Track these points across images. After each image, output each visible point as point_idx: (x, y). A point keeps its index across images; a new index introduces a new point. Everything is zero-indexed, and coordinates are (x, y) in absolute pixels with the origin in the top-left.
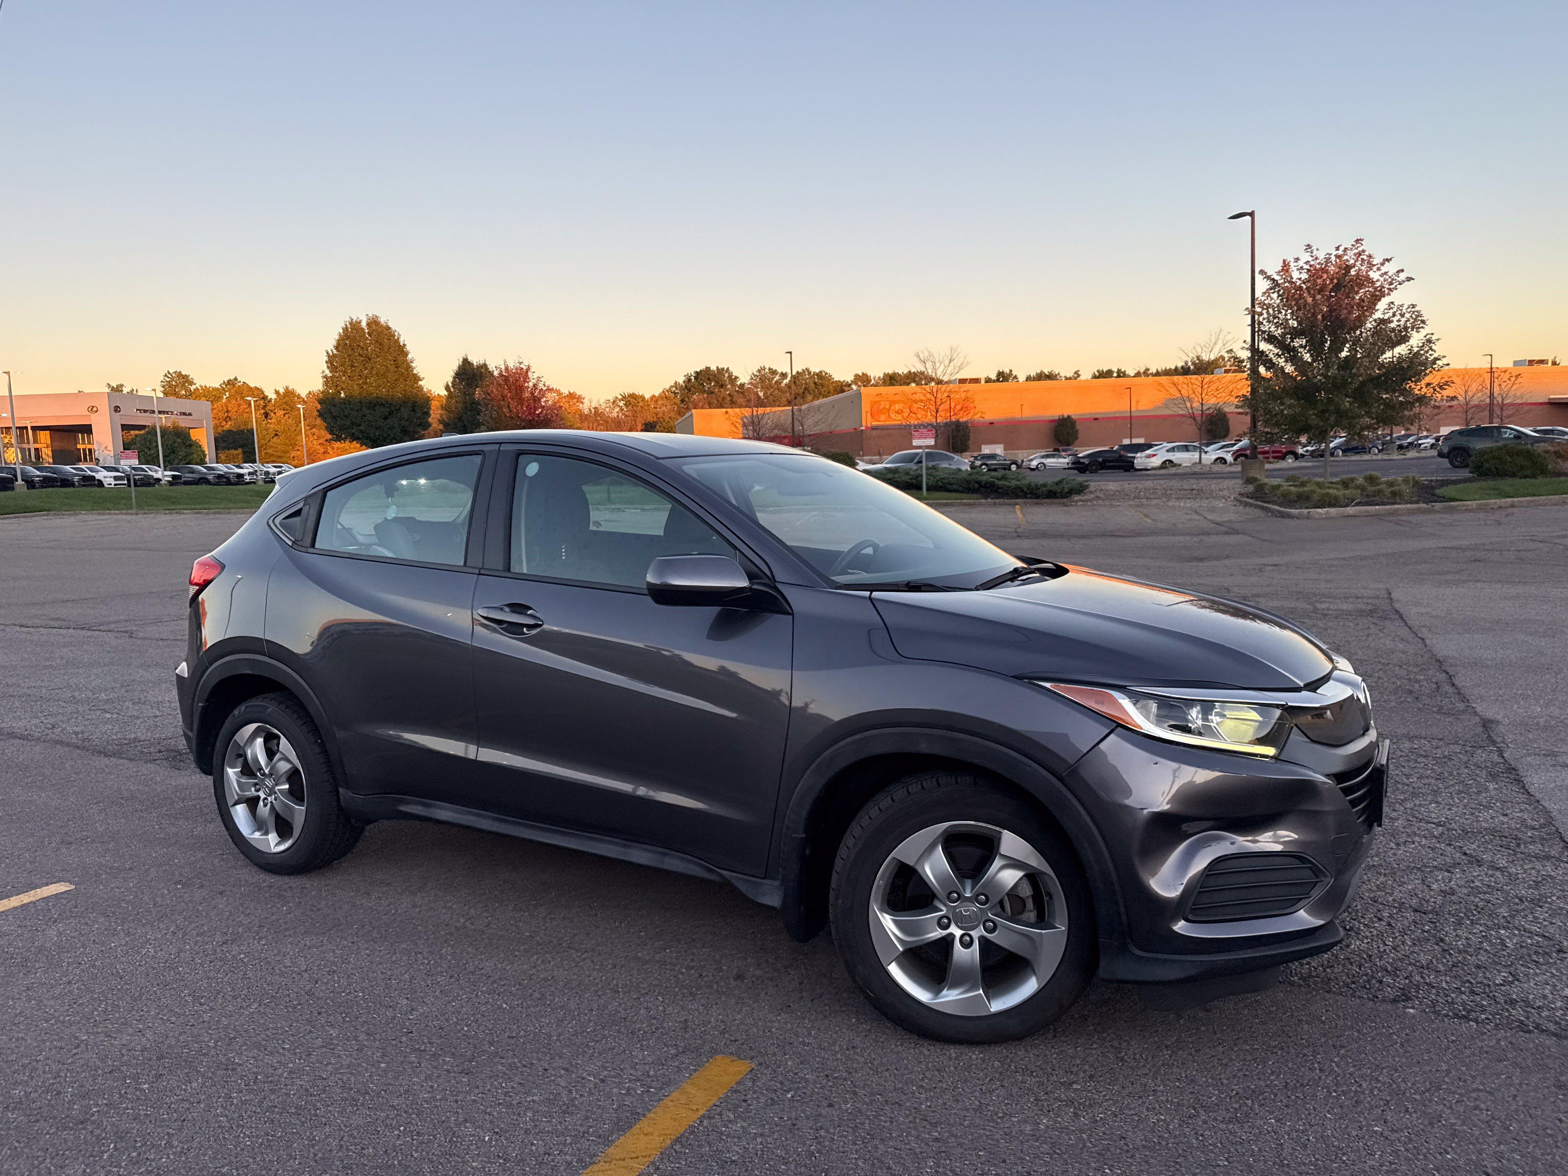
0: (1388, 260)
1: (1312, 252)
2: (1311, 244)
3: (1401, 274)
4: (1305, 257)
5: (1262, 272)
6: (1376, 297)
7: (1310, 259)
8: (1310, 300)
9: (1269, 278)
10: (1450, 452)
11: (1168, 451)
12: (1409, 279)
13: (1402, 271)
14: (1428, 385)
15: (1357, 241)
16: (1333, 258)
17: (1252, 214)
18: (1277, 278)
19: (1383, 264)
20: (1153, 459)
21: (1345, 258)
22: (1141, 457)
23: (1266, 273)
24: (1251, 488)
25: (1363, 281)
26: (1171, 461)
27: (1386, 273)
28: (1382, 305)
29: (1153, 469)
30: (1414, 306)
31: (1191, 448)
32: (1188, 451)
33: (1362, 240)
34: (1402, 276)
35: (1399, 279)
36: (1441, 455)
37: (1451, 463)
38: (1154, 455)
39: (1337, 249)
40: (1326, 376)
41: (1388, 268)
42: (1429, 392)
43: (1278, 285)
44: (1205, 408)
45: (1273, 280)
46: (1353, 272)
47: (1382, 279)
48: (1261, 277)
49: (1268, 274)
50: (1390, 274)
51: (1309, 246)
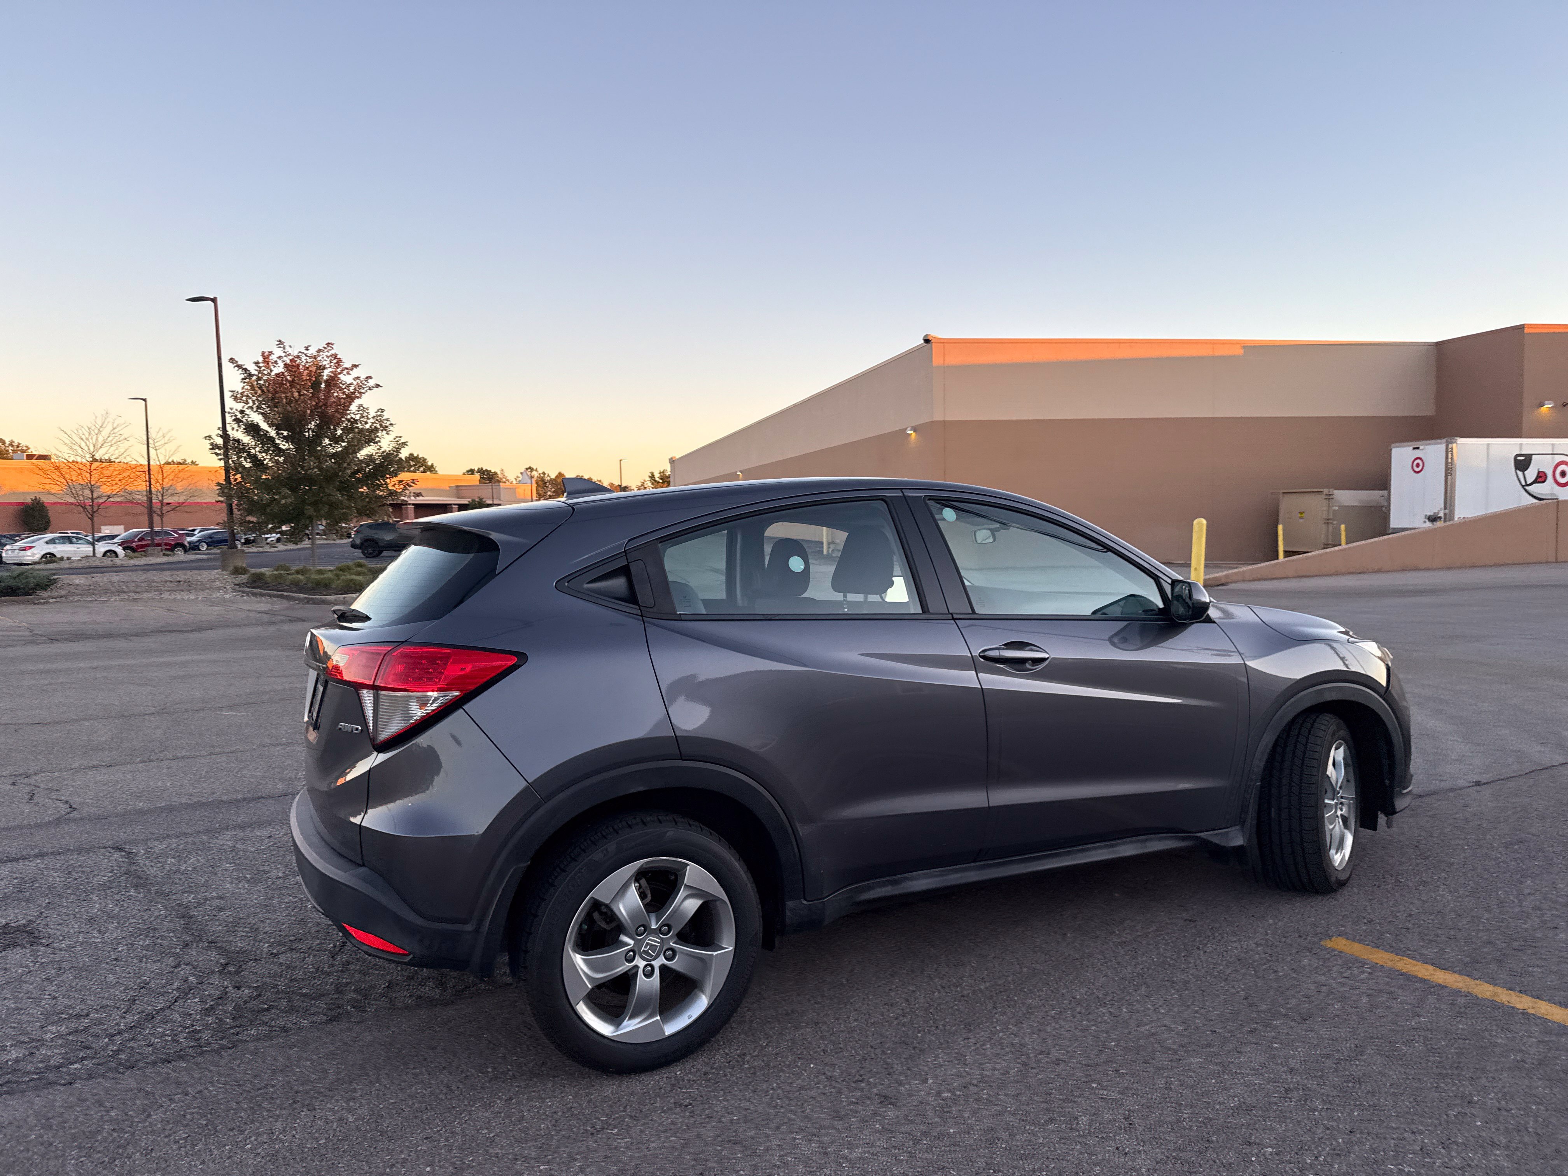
0: (356, 366)
1: (284, 348)
2: (283, 340)
3: (369, 380)
4: (278, 352)
5: (232, 360)
6: (351, 398)
7: (283, 354)
8: (296, 395)
9: (239, 367)
10: (362, 544)
11: (47, 543)
12: (378, 386)
13: (370, 377)
14: (401, 481)
15: (328, 344)
16: (304, 358)
17: (214, 300)
18: (253, 369)
19: (352, 369)
20: (29, 552)
21: (319, 359)
22: (13, 551)
23: (237, 362)
24: (244, 578)
25: (333, 381)
26: (52, 555)
27: (358, 378)
28: (353, 407)
29: (35, 563)
30: (383, 411)
31: (74, 540)
32: (71, 543)
33: (332, 344)
34: (371, 383)
35: (368, 385)
36: (354, 546)
37: (364, 553)
38: (30, 548)
39: (307, 349)
40: (321, 469)
41: (355, 373)
42: (399, 488)
43: (250, 375)
44: (95, 495)
45: (245, 370)
46: (326, 374)
47: (355, 383)
48: (232, 365)
49: (240, 363)
50: (361, 379)
51: (280, 342)
